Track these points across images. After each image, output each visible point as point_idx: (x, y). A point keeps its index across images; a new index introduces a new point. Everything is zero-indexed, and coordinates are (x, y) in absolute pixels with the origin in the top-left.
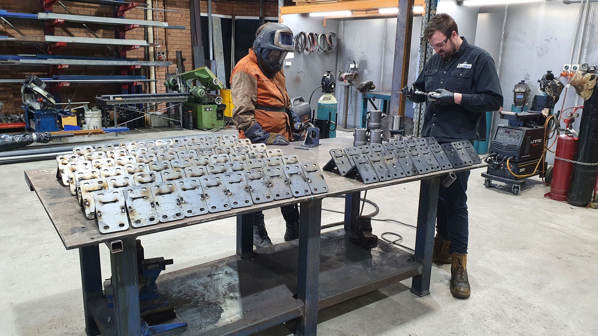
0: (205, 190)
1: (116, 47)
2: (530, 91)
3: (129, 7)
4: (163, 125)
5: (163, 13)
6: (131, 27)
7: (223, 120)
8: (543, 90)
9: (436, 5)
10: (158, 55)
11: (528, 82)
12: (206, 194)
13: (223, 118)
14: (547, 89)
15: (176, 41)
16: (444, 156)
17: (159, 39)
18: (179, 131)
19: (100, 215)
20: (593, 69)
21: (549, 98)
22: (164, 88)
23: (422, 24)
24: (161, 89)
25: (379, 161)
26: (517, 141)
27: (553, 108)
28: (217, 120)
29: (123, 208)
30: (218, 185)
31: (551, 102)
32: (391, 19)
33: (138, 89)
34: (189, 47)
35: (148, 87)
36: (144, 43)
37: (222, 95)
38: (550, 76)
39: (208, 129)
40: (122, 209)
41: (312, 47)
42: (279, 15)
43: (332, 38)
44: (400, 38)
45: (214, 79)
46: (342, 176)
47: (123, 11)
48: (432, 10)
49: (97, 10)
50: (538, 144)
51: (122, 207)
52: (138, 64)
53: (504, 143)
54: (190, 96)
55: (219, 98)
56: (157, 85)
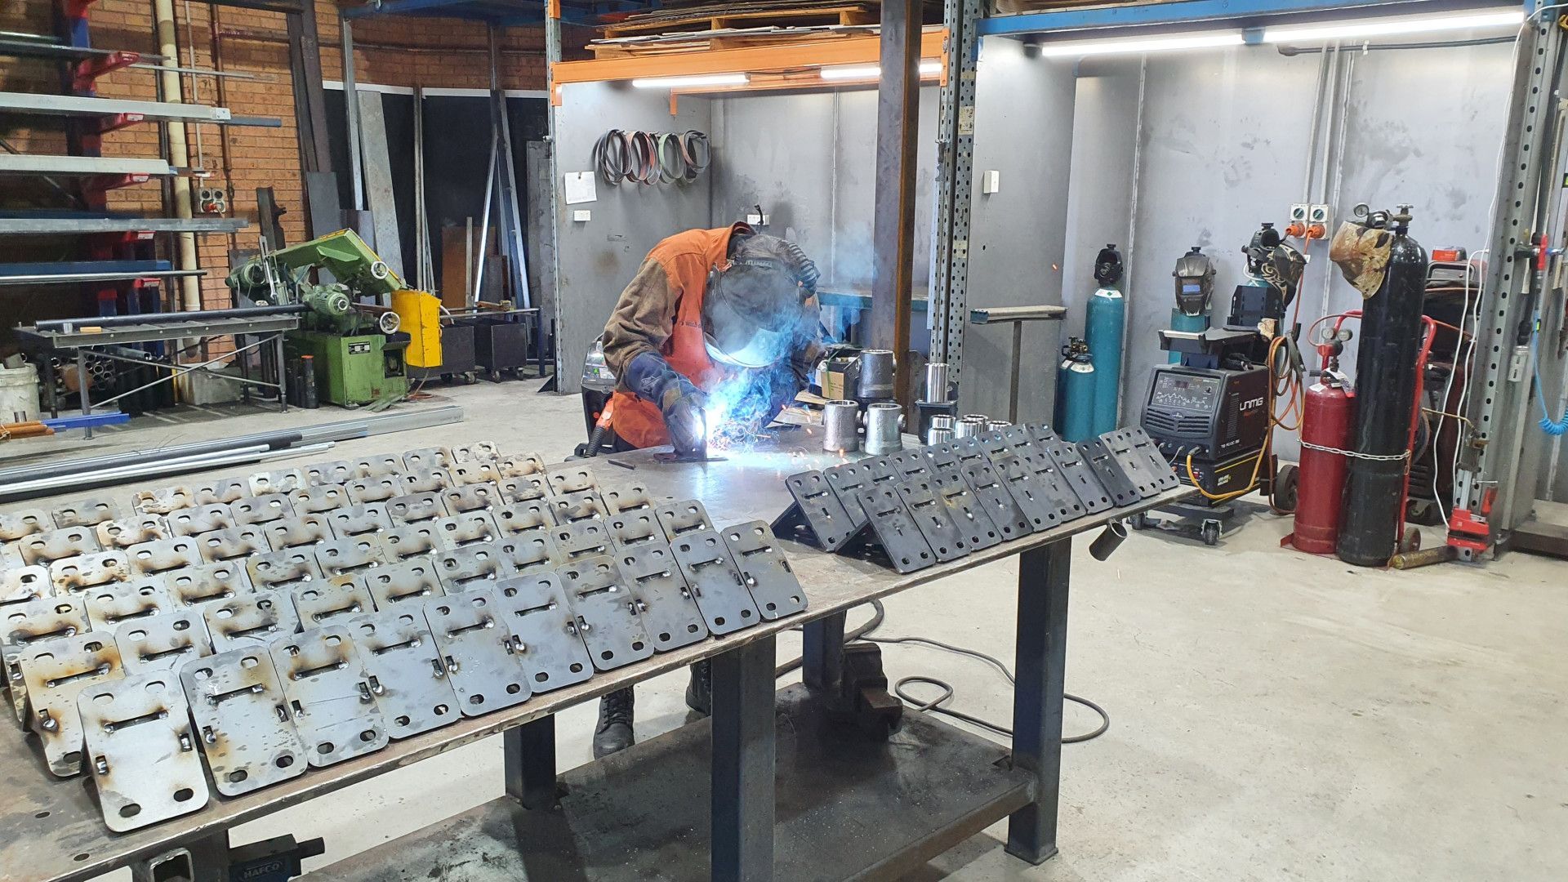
0: (445, 645)
1: (74, 180)
2: (1214, 273)
3: (109, 63)
4: (228, 399)
5: (212, 81)
6: (119, 120)
7: (403, 375)
8: (1256, 271)
9: (975, 58)
10: (202, 199)
11: (1207, 251)
12: (449, 658)
13: (402, 371)
14: (1266, 269)
15: (254, 160)
16: (1088, 476)
17: (205, 154)
18: (277, 414)
19: (103, 769)
20: (1381, 219)
21: (1272, 292)
22: (226, 294)
23: (942, 108)
24: (217, 295)
25: (928, 503)
26: (1206, 407)
27: (1283, 316)
28: (387, 376)
29: (185, 735)
30: (482, 625)
31: (1277, 302)
32: (849, 93)
33: (148, 301)
34: (294, 175)
35: (177, 292)
36: (162, 167)
37: (396, 305)
38: (1270, 237)
39: (362, 405)
40: (181, 738)
41: (643, 171)
42: (550, 84)
43: (696, 146)
44: (887, 147)
45: (375, 264)
46: (829, 552)
47: (91, 76)
48: (964, 69)
49: (6, 71)
50: (1256, 411)
51: (180, 730)
52: (147, 229)
53: (1175, 413)
54: (304, 313)
55: (389, 316)
56: (205, 284)
